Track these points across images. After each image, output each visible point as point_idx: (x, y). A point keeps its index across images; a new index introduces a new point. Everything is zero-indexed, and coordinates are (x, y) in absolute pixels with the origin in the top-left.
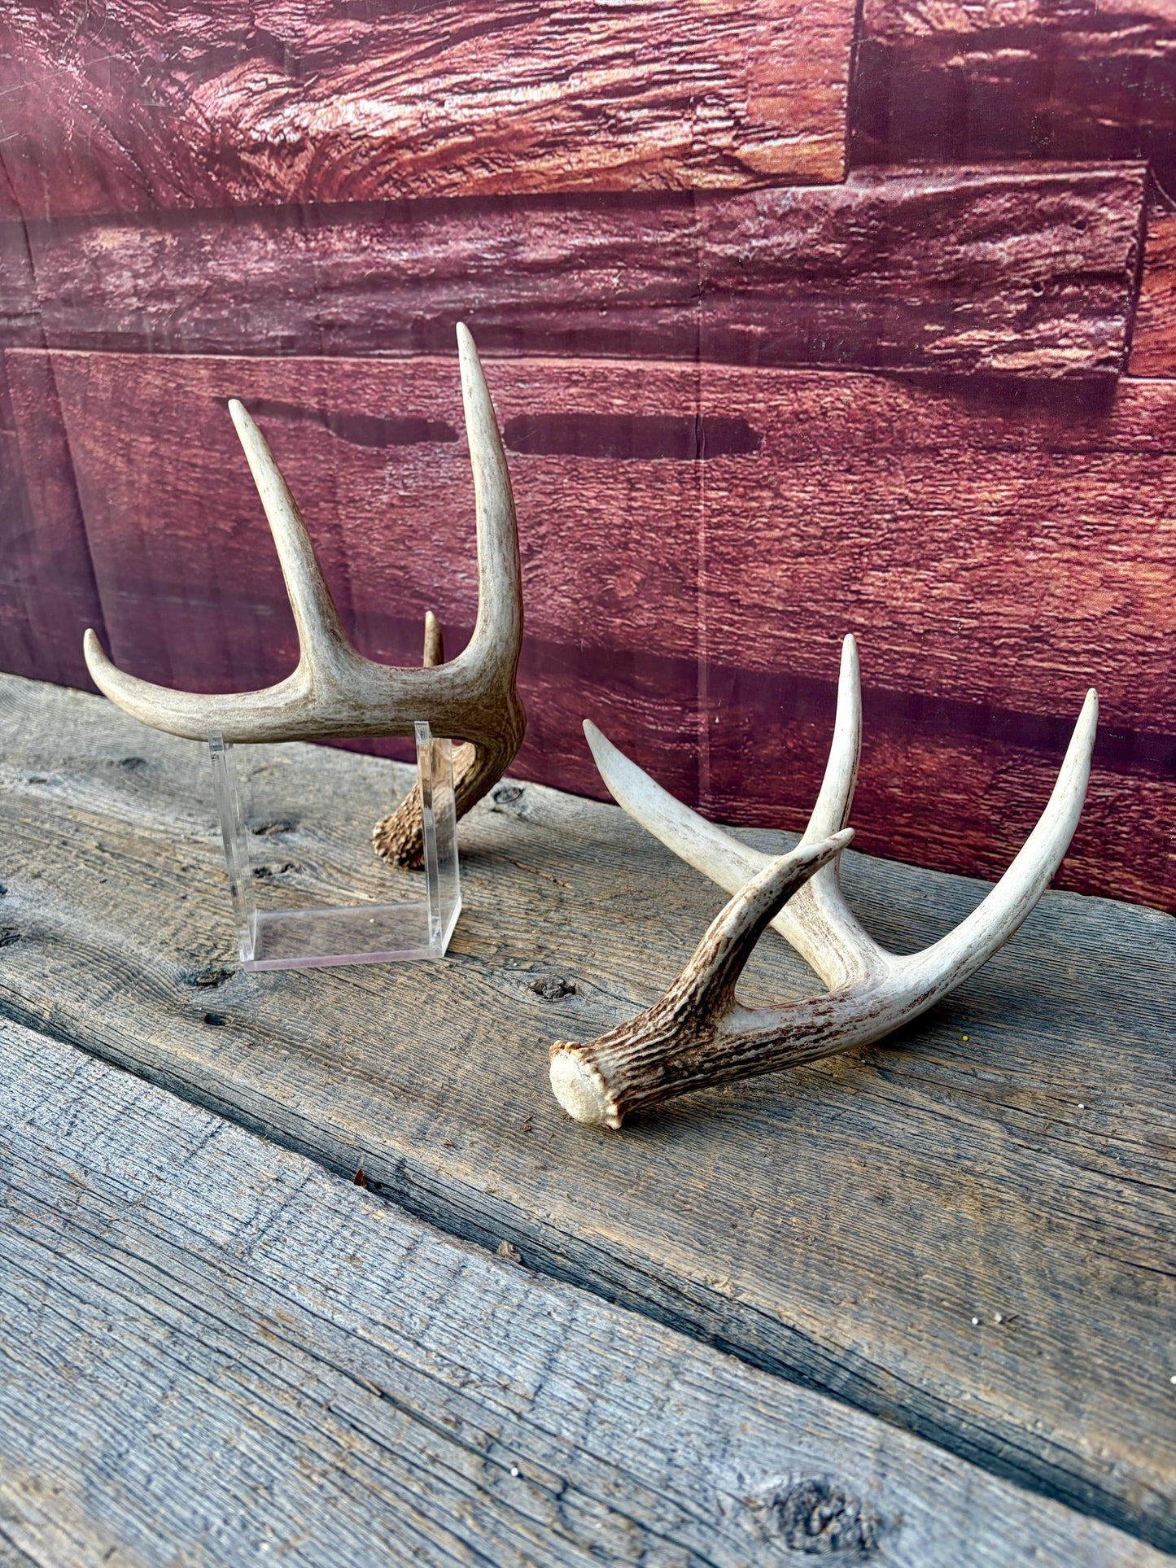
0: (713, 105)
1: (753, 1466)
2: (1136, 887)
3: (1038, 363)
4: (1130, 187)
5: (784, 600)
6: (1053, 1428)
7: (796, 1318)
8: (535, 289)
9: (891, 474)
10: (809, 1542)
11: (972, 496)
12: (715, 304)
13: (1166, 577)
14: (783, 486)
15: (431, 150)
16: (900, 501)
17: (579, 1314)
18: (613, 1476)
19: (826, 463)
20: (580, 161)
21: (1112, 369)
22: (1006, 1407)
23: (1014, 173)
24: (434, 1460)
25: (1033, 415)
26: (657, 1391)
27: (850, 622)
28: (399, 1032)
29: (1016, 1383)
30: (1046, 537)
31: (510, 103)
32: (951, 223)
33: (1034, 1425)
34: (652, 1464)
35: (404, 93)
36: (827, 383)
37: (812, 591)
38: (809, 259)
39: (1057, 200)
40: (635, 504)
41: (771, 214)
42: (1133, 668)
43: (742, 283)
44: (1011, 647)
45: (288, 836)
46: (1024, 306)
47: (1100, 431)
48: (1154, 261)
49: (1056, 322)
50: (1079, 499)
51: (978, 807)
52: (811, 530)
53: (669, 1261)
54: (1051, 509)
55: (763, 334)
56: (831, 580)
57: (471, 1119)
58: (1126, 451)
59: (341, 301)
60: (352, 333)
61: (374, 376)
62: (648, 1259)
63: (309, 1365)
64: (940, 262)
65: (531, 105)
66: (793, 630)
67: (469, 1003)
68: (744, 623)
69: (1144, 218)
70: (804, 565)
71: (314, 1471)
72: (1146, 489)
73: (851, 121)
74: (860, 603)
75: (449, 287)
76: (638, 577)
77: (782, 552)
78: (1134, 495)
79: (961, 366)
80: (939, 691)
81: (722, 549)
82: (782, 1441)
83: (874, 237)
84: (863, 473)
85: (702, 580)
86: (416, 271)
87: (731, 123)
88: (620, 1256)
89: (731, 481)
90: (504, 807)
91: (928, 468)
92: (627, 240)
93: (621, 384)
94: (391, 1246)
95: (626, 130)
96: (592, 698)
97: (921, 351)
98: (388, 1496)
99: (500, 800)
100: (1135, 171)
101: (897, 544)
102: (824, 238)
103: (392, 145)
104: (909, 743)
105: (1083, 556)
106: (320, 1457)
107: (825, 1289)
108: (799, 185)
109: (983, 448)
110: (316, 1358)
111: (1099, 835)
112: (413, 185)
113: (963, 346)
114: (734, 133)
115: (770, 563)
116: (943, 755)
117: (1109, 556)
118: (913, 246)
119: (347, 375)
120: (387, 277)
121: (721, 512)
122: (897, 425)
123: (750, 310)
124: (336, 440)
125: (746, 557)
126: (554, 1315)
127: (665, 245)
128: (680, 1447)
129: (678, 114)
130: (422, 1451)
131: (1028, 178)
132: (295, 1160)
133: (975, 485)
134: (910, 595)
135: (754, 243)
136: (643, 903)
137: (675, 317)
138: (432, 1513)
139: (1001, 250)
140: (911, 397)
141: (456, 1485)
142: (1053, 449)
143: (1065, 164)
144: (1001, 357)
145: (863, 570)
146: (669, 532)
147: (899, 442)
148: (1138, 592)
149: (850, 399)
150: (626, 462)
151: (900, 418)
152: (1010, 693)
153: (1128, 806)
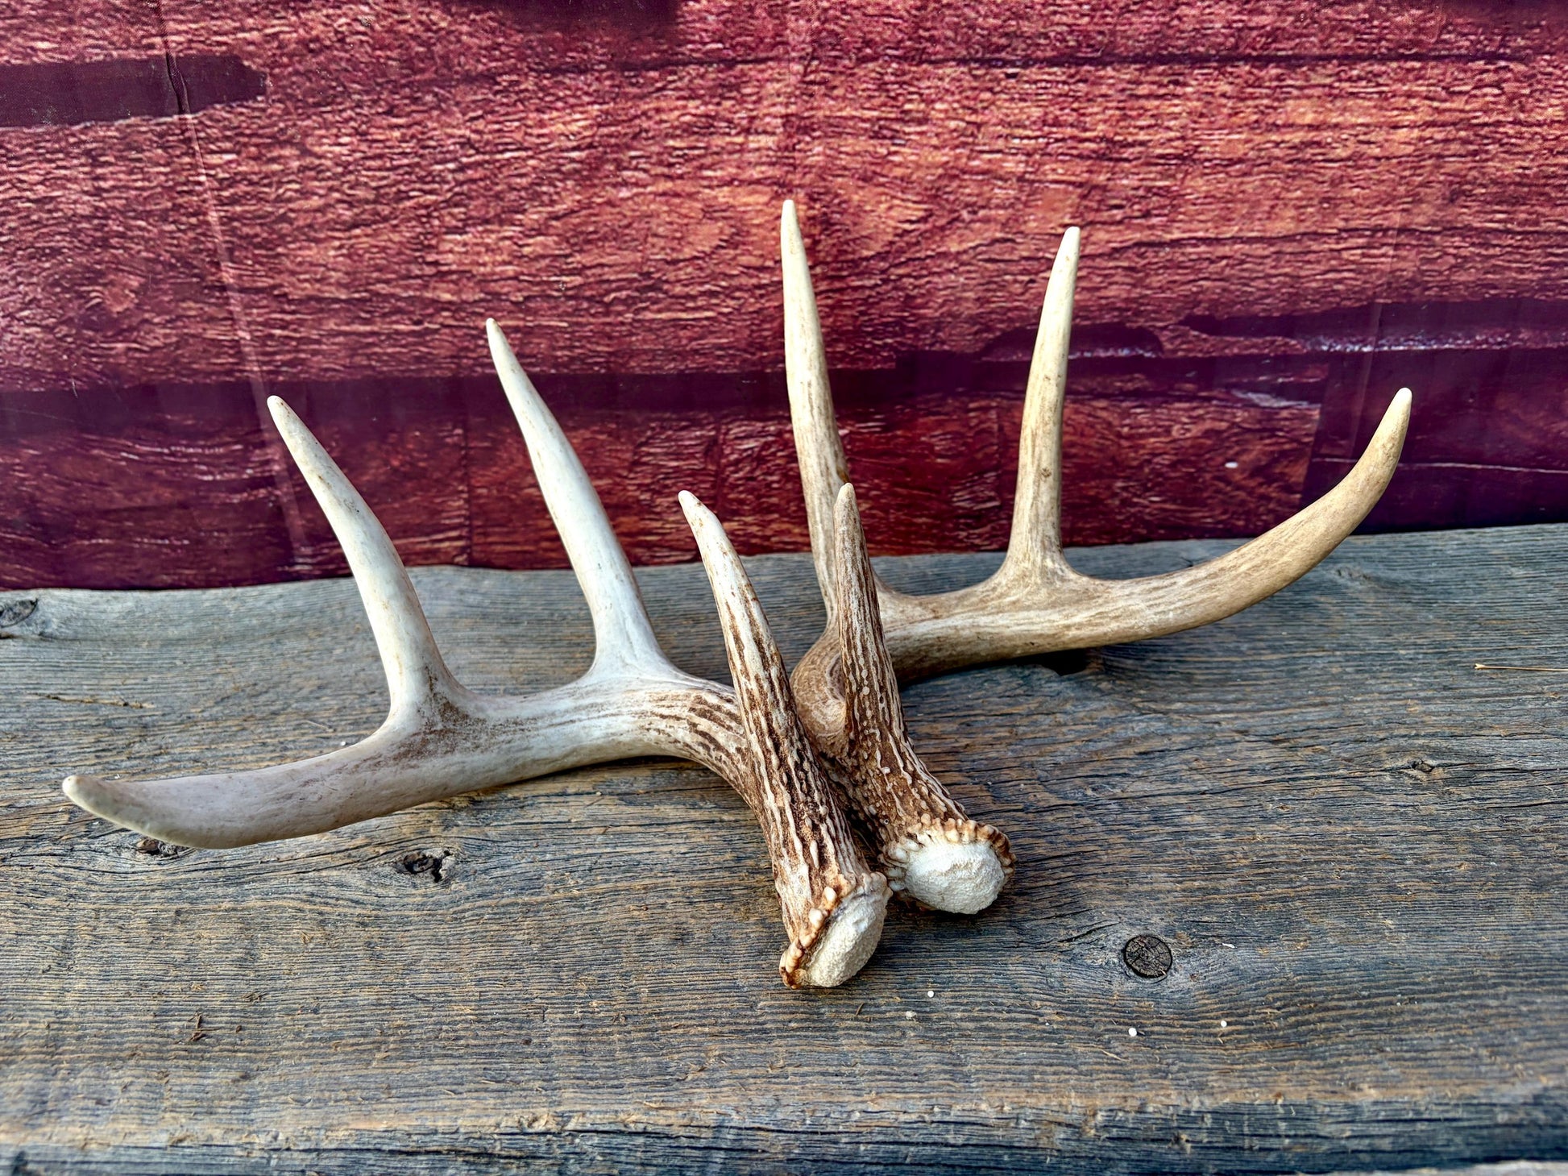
2: (795, 535)
5: (346, 286)
6: (950, 1107)
7: (645, 1118)
9: (444, 112)
11: (544, 131)
13: (765, 199)
14: (310, 140)
16: (462, 145)
19: (359, 105)
22: (898, 1108)
25: (595, 26)
27: (434, 301)
29: (896, 1076)
30: (636, 169)
33: (931, 1113)
37: (379, 269)
40: (104, 185)
42: (753, 305)
44: (623, 301)
47: (669, 41)
50: (662, 121)
51: (625, 489)
52: (360, 193)
53: (465, 1123)
54: (635, 137)
56: (400, 253)
58: (700, 63)
62: (435, 1132)
66: (366, 322)
67: (50, 900)
68: (301, 322)
70: (361, 238)
72: (728, 104)
74: (441, 276)
76: (134, 282)
77: (331, 225)
78: (717, 113)
80: (556, 366)
81: (246, 230)
84: (408, 115)
85: (228, 275)
88: (396, 1145)
89: (238, 140)
90: (15, 629)
91: (487, 101)
96: (109, 457)
101: (471, 198)
105: (679, 185)
107: (663, 1069)
109: (546, 71)
111: (751, 491)
115: (317, 241)
117: (705, 183)
121: (232, 182)
125: (282, 237)
133: (546, 117)
134: (499, 258)
136: (262, 699)
140: (448, 12)
142: (624, 66)
145: (436, 235)
146: (164, 217)
147: (445, 71)
148: (741, 219)
149: (372, 18)
150: (76, 128)
151: (439, 40)
152: (633, 354)
153: (774, 454)
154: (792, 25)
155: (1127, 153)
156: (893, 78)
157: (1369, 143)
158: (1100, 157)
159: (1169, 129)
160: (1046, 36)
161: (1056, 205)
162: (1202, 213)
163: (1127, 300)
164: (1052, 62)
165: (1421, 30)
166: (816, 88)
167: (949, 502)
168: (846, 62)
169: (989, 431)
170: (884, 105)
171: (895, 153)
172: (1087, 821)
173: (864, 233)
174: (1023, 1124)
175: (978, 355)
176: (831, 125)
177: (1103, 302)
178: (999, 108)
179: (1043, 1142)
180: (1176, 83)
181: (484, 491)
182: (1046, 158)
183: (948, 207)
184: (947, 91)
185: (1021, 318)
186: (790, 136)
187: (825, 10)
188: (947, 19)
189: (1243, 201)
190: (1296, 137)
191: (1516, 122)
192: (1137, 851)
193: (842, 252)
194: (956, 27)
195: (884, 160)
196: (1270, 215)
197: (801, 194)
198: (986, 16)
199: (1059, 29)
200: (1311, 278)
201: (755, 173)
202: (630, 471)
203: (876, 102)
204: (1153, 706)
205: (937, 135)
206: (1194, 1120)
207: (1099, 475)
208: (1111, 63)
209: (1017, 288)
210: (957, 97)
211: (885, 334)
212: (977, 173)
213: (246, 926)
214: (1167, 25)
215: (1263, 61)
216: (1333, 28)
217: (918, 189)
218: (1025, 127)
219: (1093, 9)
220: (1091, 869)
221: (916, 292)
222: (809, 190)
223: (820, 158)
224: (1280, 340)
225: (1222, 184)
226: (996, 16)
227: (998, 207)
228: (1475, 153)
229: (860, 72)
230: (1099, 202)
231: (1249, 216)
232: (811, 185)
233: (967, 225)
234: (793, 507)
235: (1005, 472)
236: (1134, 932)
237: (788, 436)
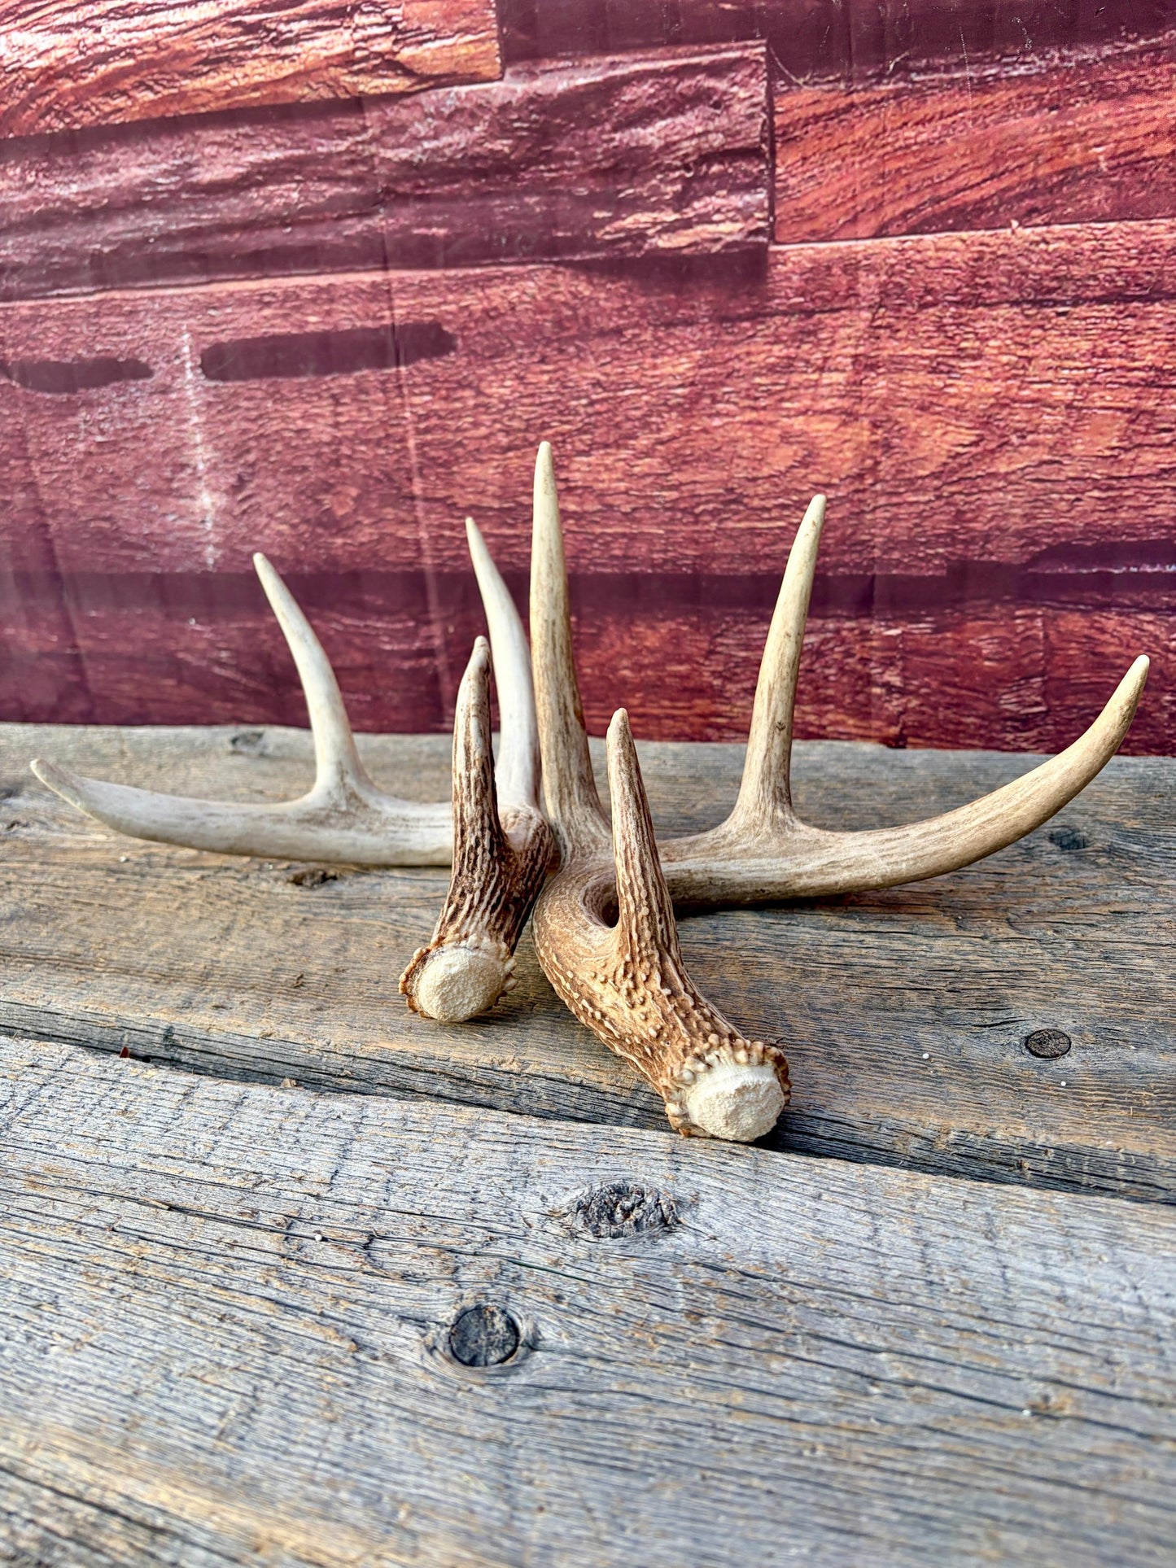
0: (369, 13)
1: (554, 1187)
2: (849, 726)
3: (698, 239)
4: (754, 65)
5: (499, 498)
7: (582, 1074)
8: (215, 210)
9: (582, 360)
10: (614, 1230)
11: (657, 372)
12: (396, 210)
13: (834, 426)
14: (483, 384)
15: (91, 77)
16: (594, 385)
17: (369, 1112)
18: (419, 1220)
19: (521, 356)
20: (246, 76)
21: (762, 239)
23: (653, 60)
24: (232, 1246)
25: (701, 289)
26: (455, 1152)
28: (152, 933)
30: (728, 402)
31: (169, 24)
32: (604, 112)
34: (456, 1205)
35: (58, 23)
36: (513, 279)
37: (524, 484)
38: (478, 157)
39: (693, 82)
40: (342, 419)
41: (438, 115)
43: (419, 187)
44: (710, 513)
45: (12, 801)
46: (678, 187)
47: (760, 298)
48: (784, 134)
49: (708, 199)
50: (751, 363)
51: (701, 675)
52: (515, 424)
53: (455, 1055)
54: (729, 375)
55: (446, 236)
57: (239, 984)
58: (785, 314)
59: (10, 243)
60: (26, 274)
61: (53, 318)
62: (433, 1058)
63: (87, 1200)
64: (599, 150)
65: (191, 25)
66: (512, 526)
67: (225, 902)
69: (771, 93)
70: (513, 460)
71: (102, 1280)
72: (806, 347)
73: (501, 20)
75: (125, 217)
76: (354, 492)
77: (492, 449)
78: (797, 355)
79: (632, 249)
80: (653, 566)
81: (433, 454)
82: (579, 1164)
83: (536, 131)
84: (556, 362)
85: (417, 488)
86: (88, 203)
87: (389, 28)
88: (406, 1062)
89: (433, 385)
90: (245, 749)
91: (614, 350)
92: (302, 152)
93: (314, 301)
94: (165, 1095)
95: (288, 42)
96: (323, 626)
97: (593, 236)
98: (186, 1282)
99: (239, 743)
100: (757, 50)
101: (596, 427)
102: (491, 135)
103: (50, 75)
104: (632, 623)
105: (762, 415)
106: (108, 1268)
108: (462, 83)
109: (662, 325)
110: (95, 1193)
111: (810, 682)
112: (77, 115)
113: (630, 230)
114: (393, 37)
115: (481, 461)
116: (664, 629)
117: (784, 413)
118: (573, 137)
119: (25, 320)
120: (58, 212)
121: (427, 417)
122: (581, 312)
123: (430, 213)
124: (20, 391)
125: (457, 458)
126: (344, 1117)
127: (340, 154)
128: (482, 1188)
129: (336, 23)
130: (218, 1242)
131: (666, 64)
132: (52, 1047)
133: (658, 361)
134: (614, 476)
135: (426, 145)
137: (359, 227)
138: (236, 1285)
139: (651, 134)
140: (590, 282)
141: (258, 1259)
142: (723, 319)
143: (696, 48)
144: (665, 237)
145: (568, 457)
146: (378, 443)
147: (585, 329)
148: (813, 444)
149: (535, 291)
150: (328, 378)
151: (583, 305)
152: (714, 557)
153: (832, 649)
154: (863, 280)
156: (951, 321)
158: (1149, 384)
160: (1095, 278)
161: (1103, 429)
164: (1100, 300)
166: (882, 331)
167: (995, 704)
168: (910, 309)
169: (1035, 638)
170: (943, 343)
171: (951, 385)
172: (1038, 951)
173: (921, 455)
174: (884, 1130)
175: (1024, 566)
176: (894, 363)
177: (1151, 520)
178: (1050, 343)
179: (899, 1147)
181: (588, 671)
182: (1095, 387)
183: (998, 432)
184: (1001, 329)
185: (1066, 534)
186: (858, 373)
187: (892, 266)
188: (1002, 268)
192: (1076, 976)
193: (899, 472)
194: (1009, 275)
195: (940, 392)
197: (866, 422)
198: (1038, 263)
199: (1108, 271)
201: (827, 404)
202: (706, 658)
203: (935, 341)
204: (1145, 880)
205: (990, 369)
206: (1038, 1152)
208: (1159, 300)
209: (1063, 506)
210: (1010, 335)
211: (936, 545)
212: (1028, 402)
213: (346, 932)
217: (971, 417)
218: (1074, 359)
219: (1141, 253)
220: (1025, 983)
221: (966, 507)
222: (872, 419)
223: (884, 391)
226: (1048, 263)
227: (1046, 432)
229: (921, 316)
230: (1148, 426)
232: (874, 414)
233: (1016, 449)
234: (848, 700)
235: (1051, 679)
236: (1045, 1027)
237: (844, 633)
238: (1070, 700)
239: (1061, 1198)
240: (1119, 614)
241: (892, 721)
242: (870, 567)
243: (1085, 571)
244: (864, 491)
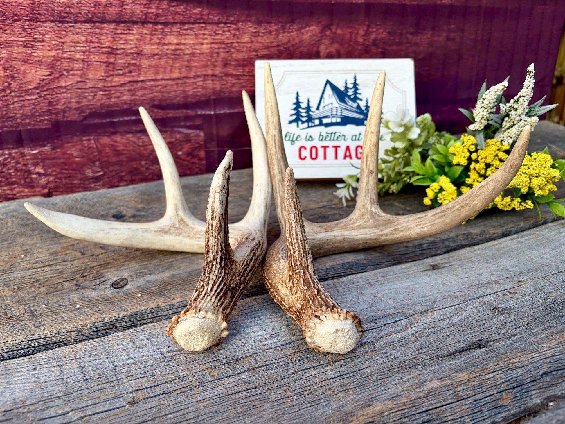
6: (33, 335)
22: (13, 339)
29: (16, 331)
33: (26, 338)
153: (9, 162)
155: (119, 52)
156: (28, 27)
157: (195, 49)
158: (110, 53)
159: (131, 44)
160: (81, 14)
161: (98, 69)
162: (149, 71)
163: (131, 100)
164: (85, 22)
165: (202, 15)
167: (84, 174)
168: (9, 21)
169: (92, 148)
170: (26, 36)
171: (34, 52)
173: (28, 80)
174: (61, 334)
175: (81, 121)
176: (7, 43)
177: (123, 101)
178: (69, 37)
179: (68, 338)
180: (129, 30)
182: (90, 54)
183: (58, 70)
184: (49, 31)
185: (94, 108)
188: (44, 8)
189: (162, 67)
190: (173, 47)
191: (237, 42)
193: (20, 87)
194: (47, 10)
195: (30, 55)
196: (171, 71)
198: (57, 7)
199: (85, 11)
200: (189, 91)
203: (23, 35)
206: (121, 320)
207: (135, 160)
208: (105, 23)
209: (90, 98)
210: (53, 33)
211: (44, 116)
212: (66, 59)
214: (121, 11)
215: (156, 23)
216: (175, 14)
217: (45, 65)
218: (80, 43)
219: (95, 5)
220: (110, 266)
221: (52, 100)
222: (3, 66)
223: (6, 55)
224: (184, 111)
225: (153, 62)
226: (61, 7)
227: (77, 70)
228: (228, 52)
229: (15, 25)
230: (113, 68)
231: (164, 72)
232: (4, 64)
233: (67, 77)
234: (22, 182)
235: (102, 162)
236: (118, 278)
237: (14, 155)
238: (111, 168)
239: (131, 331)
240: (121, 135)
241: (44, 187)
242: (18, 127)
243: (104, 121)
244: (7, 96)
